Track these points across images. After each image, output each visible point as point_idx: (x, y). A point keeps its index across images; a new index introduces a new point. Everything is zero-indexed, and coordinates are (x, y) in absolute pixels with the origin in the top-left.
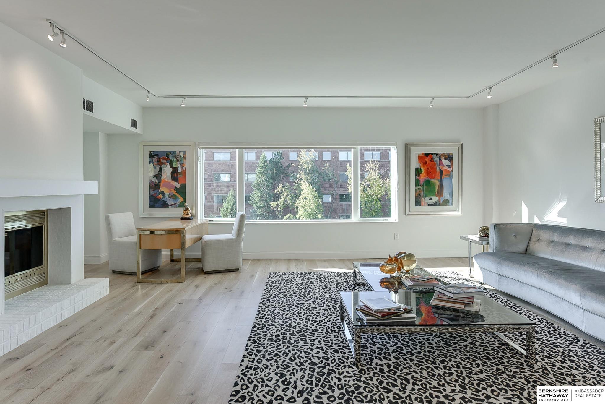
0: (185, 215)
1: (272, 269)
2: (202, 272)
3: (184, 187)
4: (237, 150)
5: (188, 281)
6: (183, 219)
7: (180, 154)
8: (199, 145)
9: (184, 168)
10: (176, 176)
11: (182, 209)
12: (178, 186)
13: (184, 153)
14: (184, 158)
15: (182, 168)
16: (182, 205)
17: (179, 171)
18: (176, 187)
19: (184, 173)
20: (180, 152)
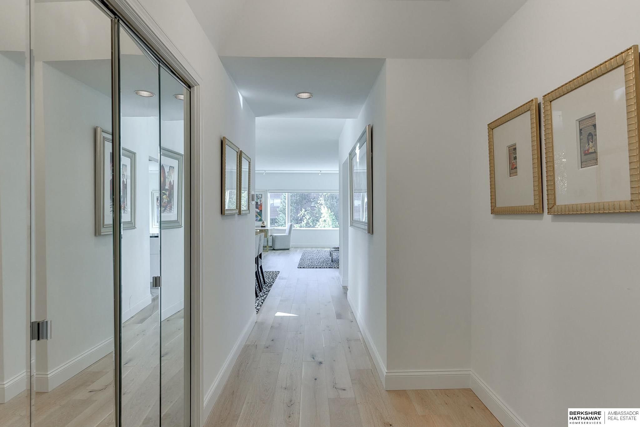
0: (263, 225)
1: (304, 249)
2: (274, 250)
3: (261, 211)
4: (287, 194)
5: (269, 252)
6: (262, 227)
7: (259, 195)
8: (268, 191)
9: (261, 202)
10: (257, 206)
11: (261, 222)
12: (259, 211)
13: (262, 195)
14: (262, 197)
15: (260, 202)
16: (260, 220)
17: (259, 204)
18: (257, 212)
19: (261, 205)
20: (259, 194)
